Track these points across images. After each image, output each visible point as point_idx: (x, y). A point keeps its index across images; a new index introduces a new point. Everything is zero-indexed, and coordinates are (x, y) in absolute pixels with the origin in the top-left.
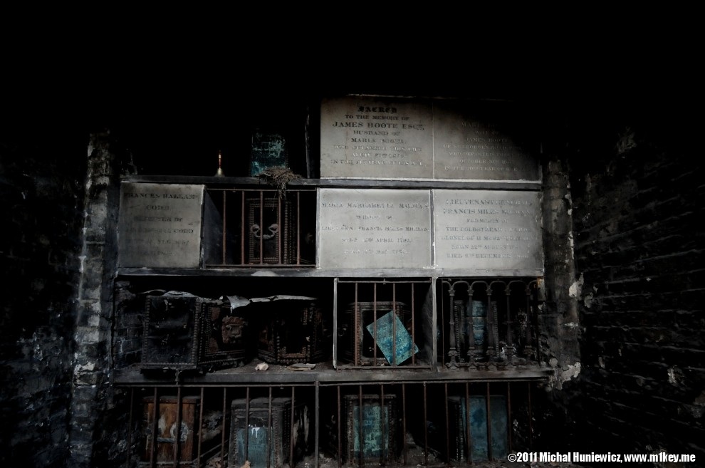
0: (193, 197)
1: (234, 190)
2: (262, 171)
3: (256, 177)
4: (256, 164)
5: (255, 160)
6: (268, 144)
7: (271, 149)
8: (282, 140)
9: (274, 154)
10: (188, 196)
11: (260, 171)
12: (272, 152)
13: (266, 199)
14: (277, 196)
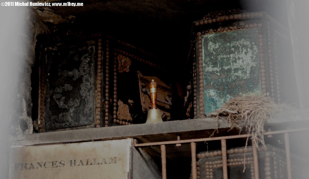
0: (114, 160)
1: (178, 142)
2: (222, 106)
3: (212, 116)
4: (212, 93)
5: (208, 86)
6: (228, 59)
7: (236, 66)
8: (252, 48)
9: (239, 73)
10: (108, 161)
11: (218, 104)
12: (236, 70)
13: (232, 151)
14: (250, 144)
